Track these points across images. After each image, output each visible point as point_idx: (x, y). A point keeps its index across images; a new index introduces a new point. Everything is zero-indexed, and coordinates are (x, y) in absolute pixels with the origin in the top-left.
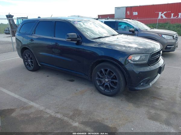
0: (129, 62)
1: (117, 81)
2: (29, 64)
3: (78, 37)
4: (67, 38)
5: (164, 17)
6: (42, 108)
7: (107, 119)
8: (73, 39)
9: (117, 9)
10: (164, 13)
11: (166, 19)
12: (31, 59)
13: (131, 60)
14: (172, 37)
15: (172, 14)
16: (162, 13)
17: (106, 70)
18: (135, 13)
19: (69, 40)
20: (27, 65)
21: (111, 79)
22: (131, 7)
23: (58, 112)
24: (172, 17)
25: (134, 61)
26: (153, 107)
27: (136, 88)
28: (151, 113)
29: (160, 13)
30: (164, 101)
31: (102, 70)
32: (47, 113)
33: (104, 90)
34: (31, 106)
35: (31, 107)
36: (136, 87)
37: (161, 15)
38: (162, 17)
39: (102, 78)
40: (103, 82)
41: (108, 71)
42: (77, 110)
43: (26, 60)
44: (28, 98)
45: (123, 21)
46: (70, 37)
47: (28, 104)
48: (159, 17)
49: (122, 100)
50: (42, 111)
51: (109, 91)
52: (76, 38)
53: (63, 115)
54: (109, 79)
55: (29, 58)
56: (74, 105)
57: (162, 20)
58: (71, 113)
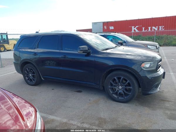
0: (142, 69)
1: (131, 88)
2: (31, 79)
3: (89, 49)
4: (79, 50)
5: (137, 31)
6: (65, 120)
7: (133, 124)
8: (84, 51)
9: (94, 24)
10: (136, 28)
11: (138, 32)
12: (34, 73)
13: (144, 67)
14: (155, 47)
15: (143, 28)
16: (134, 28)
17: (119, 78)
18: (112, 28)
19: (81, 52)
20: (28, 79)
21: (124, 86)
22: (108, 22)
23: (83, 123)
24: (143, 30)
25: (147, 68)
26: (167, 109)
27: (150, 93)
28: (167, 113)
29: (133, 27)
30: (172, 103)
31: (115, 78)
32: (72, 124)
33: (118, 98)
34: (52, 119)
35: (53, 121)
36: (149, 91)
37: (134, 29)
38: (134, 30)
39: (115, 86)
40: (117, 90)
41: (122, 78)
42: (101, 118)
43: (26, 75)
44: (44, 112)
45: (111, 35)
46: (82, 49)
47: (48, 118)
48: (133, 31)
49: (136, 105)
50: (66, 123)
51: (123, 98)
52: (87, 50)
53: (90, 125)
54: (123, 87)
55: (30, 73)
56: (95, 114)
57: (135, 33)
58: (97, 122)
